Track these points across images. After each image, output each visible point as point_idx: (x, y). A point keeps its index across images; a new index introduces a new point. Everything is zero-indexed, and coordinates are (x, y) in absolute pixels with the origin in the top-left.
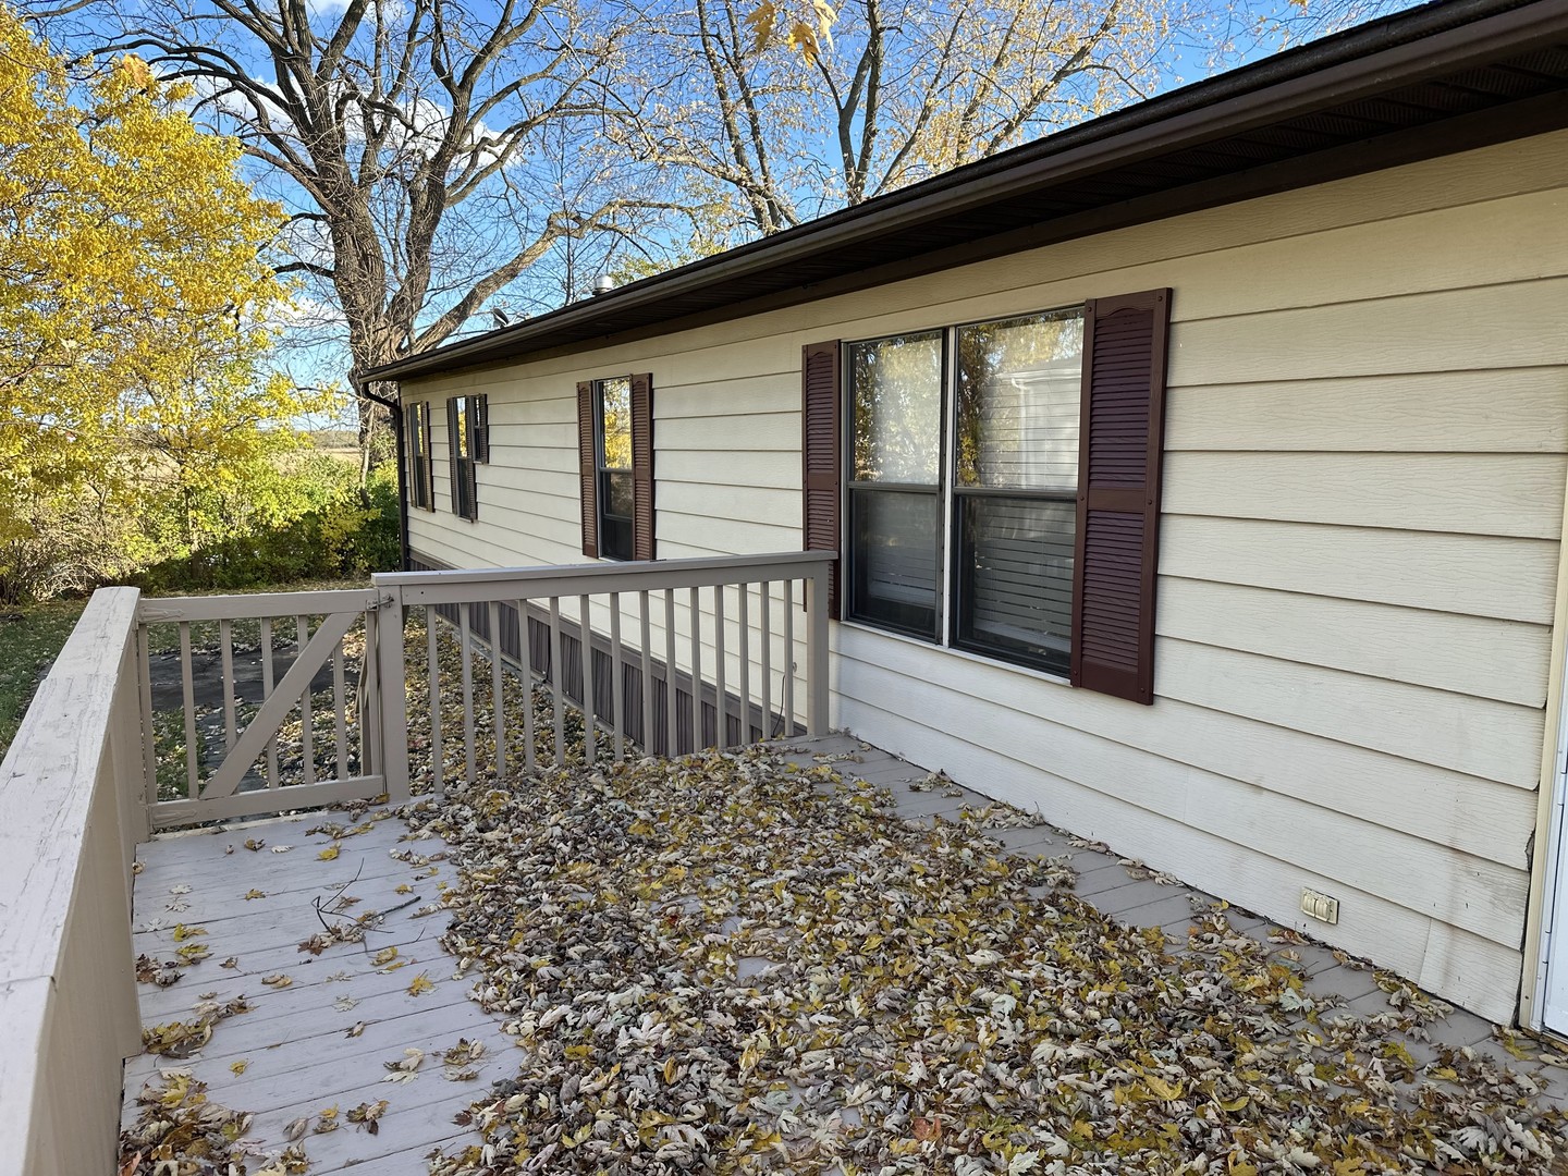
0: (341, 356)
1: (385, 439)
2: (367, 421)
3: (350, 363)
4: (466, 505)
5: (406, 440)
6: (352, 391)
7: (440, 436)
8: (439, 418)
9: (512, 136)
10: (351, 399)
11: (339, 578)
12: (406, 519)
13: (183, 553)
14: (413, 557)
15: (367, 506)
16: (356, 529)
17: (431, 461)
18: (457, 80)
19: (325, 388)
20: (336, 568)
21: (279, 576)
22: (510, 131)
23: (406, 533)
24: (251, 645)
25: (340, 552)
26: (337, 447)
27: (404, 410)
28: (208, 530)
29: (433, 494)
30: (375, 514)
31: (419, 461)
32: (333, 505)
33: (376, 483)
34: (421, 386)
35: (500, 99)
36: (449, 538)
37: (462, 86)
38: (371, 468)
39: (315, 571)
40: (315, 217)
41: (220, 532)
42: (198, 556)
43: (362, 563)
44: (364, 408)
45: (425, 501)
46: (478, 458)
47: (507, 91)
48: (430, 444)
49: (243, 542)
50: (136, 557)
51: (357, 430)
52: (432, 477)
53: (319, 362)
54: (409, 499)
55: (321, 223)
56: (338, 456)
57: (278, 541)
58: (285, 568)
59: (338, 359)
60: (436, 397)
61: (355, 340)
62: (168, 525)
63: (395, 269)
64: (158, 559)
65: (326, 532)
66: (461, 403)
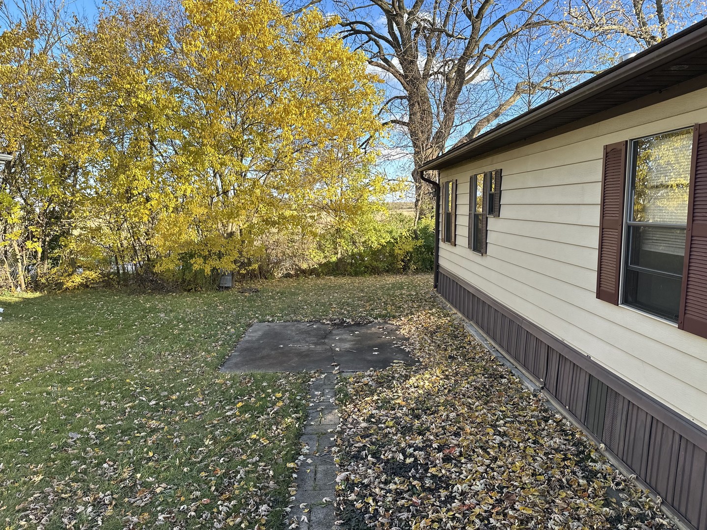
0: (408, 164)
1: (429, 204)
2: (419, 195)
3: (413, 167)
4: (478, 243)
5: (441, 203)
6: (413, 181)
7: (464, 201)
8: (464, 189)
9: (501, 42)
10: (413, 184)
11: (402, 274)
12: (438, 248)
13: (334, 259)
14: (440, 270)
15: (416, 238)
16: (411, 250)
17: (456, 215)
18: (475, 14)
19: (401, 179)
20: (401, 268)
21: (374, 271)
22: (500, 39)
23: (437, 256)
24: (353, 320)
25: (403, 261)
26: (405, 209)
27: (441, 186)
28: (345, 248)
29: (455, 235)
30: (420, 242)
31: (448, 216)
32: (401, 237)
33: (422, 226)
34: (453, 171)
35: (494, 26)
36: (464, 263)
37: (477, 17)
38: (419, 219)
39: (391, 270)
40: (401, 98)
41: (350, 249)
42: (340, 260)
43: (413, 267)
44: (418, 188)
45: (450, 239)
46: (490, 213)
47: (498, 22)
48: (456, 205)
49: (360, 254)
50: (315, 260)
51: (414, 200)
52: (456, 225)
53: (399, 167)
54: (440, 237)
55: (404, 101)
56: (406, 213)
57: (375, 254)
58: (378, 268)
59: (407, 166)
60: (463, 177)
61: (417, 153)
62: (329, 245)
63: (438, 116)
64: (324, 261)
65: (397, 251)
66: (480, 178)
